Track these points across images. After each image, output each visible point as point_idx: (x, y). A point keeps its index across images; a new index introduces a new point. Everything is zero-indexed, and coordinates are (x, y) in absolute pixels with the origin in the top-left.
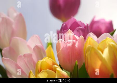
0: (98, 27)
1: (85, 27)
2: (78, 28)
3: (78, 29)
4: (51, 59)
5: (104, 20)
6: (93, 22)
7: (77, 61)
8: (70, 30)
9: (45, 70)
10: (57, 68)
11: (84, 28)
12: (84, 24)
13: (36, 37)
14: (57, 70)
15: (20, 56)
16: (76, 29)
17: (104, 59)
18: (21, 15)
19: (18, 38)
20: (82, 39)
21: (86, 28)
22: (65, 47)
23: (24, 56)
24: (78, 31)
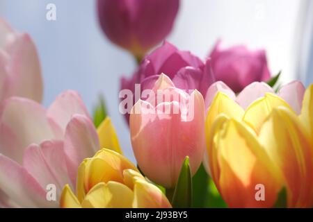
0: (230, 68)
1: (202, 67)
2: (183, 70)
3: (183, 73)
4: (118, 154)
5: (243, 47)
6: (216, 55)
7: (188, 157)
8: (163, 76)
9: (103, 183)
10: (136, 178)
11: (199, 69)
12: (198, 59)
13: (72, 95)
14: (137, 181)
15: (32, 149)
16: (178, 72)
17: (263, 150)
18: (27, 38)
19: (22, 100)
20: (197, 97)
21: (205, 69)
22: (154, 122)
23: (43, 146)
24: (184, 78)
